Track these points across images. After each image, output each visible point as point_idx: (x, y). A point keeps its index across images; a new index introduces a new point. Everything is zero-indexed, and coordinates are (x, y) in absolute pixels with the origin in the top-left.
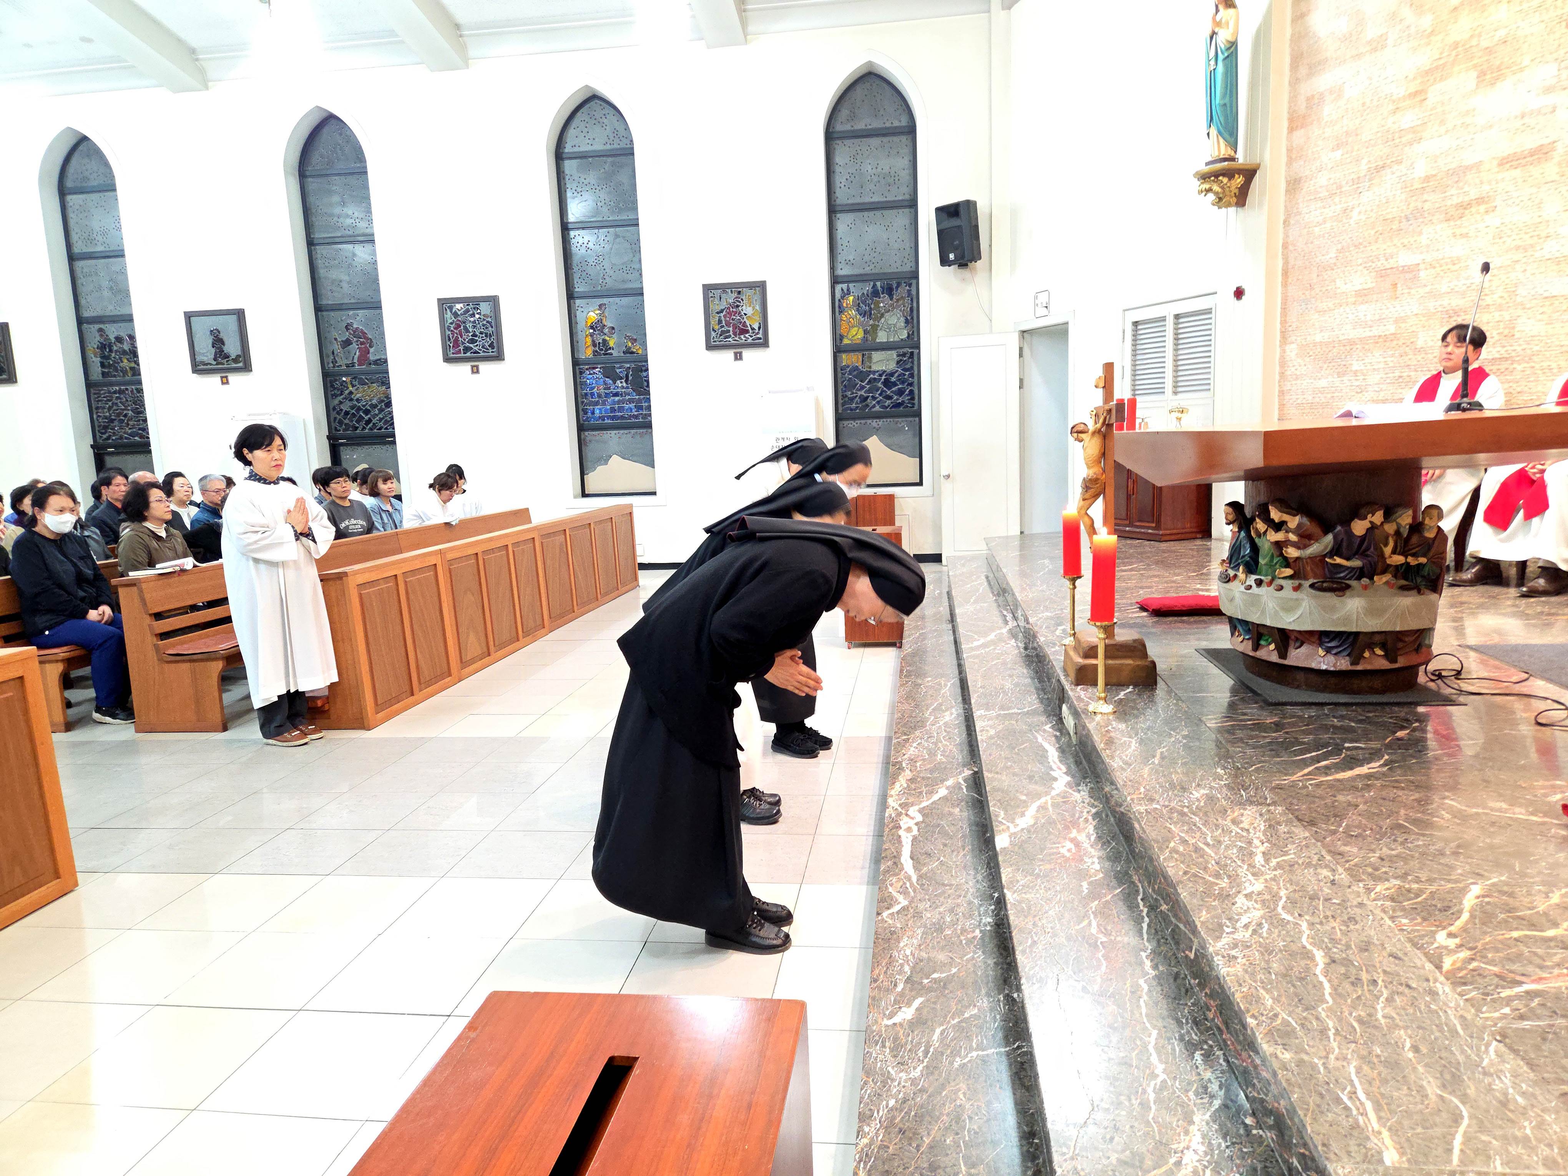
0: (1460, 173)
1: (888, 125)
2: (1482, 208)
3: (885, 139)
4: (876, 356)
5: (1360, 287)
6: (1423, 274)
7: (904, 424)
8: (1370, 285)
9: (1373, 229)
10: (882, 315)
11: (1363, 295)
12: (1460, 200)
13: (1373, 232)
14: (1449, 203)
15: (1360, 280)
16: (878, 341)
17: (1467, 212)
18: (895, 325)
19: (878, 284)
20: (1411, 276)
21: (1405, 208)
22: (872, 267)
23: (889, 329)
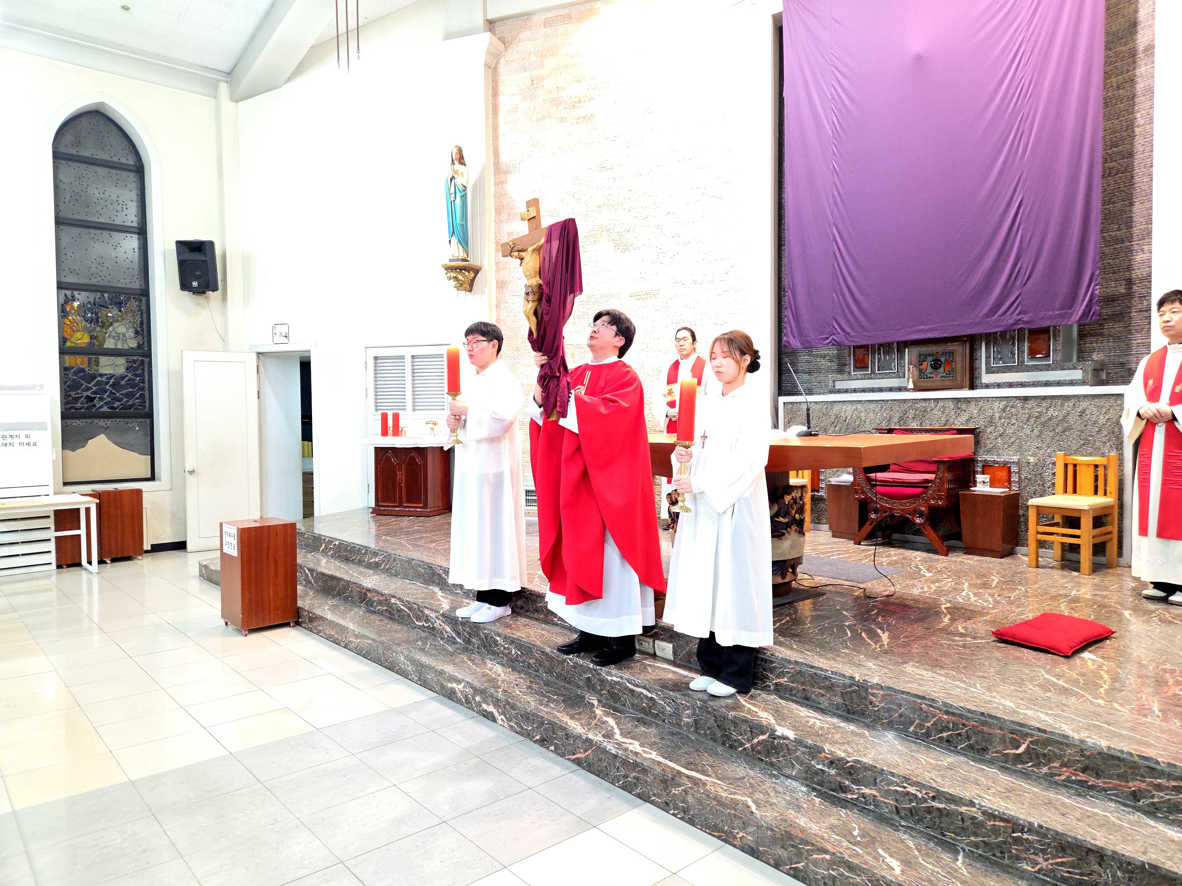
1: (115, 159)
3: (113, 172)
4: (104, 360)
7: (136, 425)
10: (111, 324)
16: (105, 346)
18: (124, 335)
19: (106, 295)
22: (99, 279)
23: (117, 337)
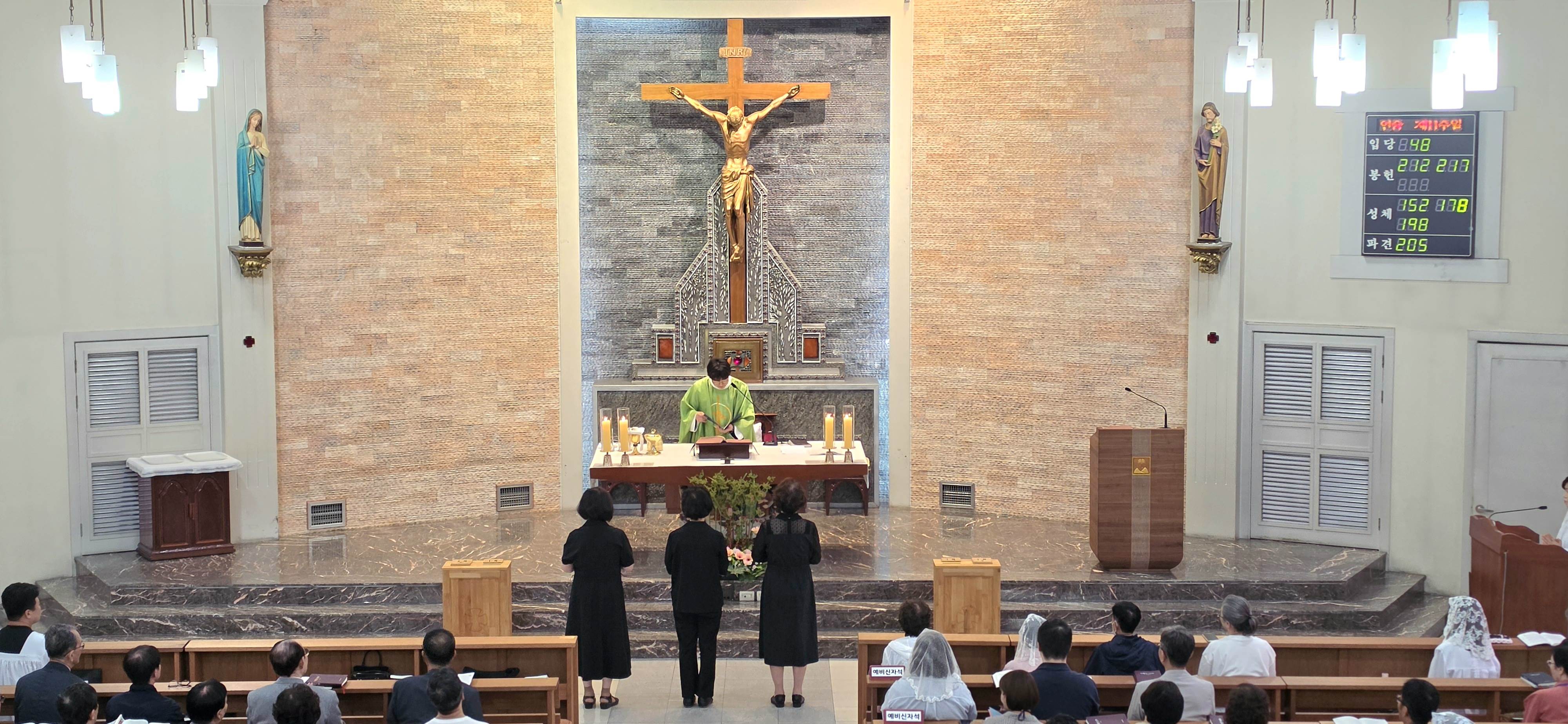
0: (409, 281)
2: (426, 305)
5: (342, 345)
6: (388, 340)
8: (350, 344)
9: (349, 307)
11: (344, 351)
12: (411, 298)
13: (350, 309)
14: (404, 298)
15: (342, 340)
17: (416, 306)
20: (381, 341)
21: (373, 296)
